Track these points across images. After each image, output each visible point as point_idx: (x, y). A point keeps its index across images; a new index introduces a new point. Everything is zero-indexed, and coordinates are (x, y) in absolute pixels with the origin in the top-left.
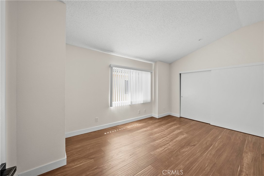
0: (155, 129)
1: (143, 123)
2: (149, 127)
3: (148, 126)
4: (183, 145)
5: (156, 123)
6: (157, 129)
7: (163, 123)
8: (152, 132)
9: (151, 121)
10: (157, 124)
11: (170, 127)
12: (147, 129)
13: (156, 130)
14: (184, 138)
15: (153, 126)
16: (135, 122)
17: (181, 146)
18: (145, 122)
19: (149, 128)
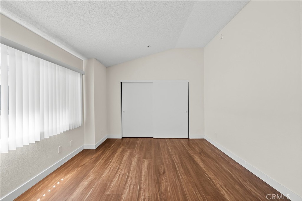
0: (103, 173)
1: (73, 169)
2: (91, 173)
3: (88, 172)
4: (156, 178)
5: (97, 159)
6: (107, 171)
7: (107, 154)
8: (103, 181)
9: (88, 160)
10: (101, 161)
11: (123, 158)
12: (90, 178)
13: (106, 173)
14: (149, 167)
15: (96, 168)
16: (54, 175)
17: (156, 181)
18: (77, 166)
19: (93, 175)
